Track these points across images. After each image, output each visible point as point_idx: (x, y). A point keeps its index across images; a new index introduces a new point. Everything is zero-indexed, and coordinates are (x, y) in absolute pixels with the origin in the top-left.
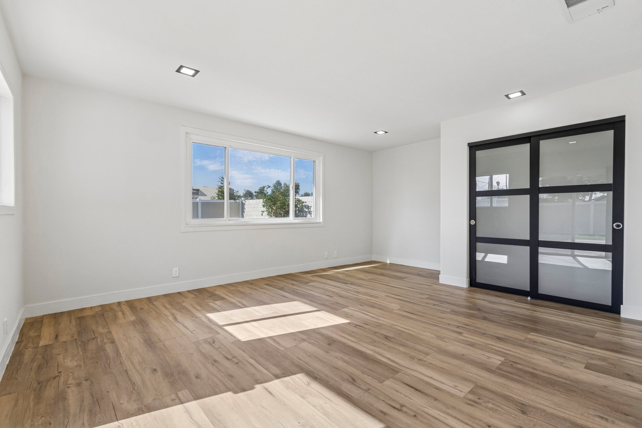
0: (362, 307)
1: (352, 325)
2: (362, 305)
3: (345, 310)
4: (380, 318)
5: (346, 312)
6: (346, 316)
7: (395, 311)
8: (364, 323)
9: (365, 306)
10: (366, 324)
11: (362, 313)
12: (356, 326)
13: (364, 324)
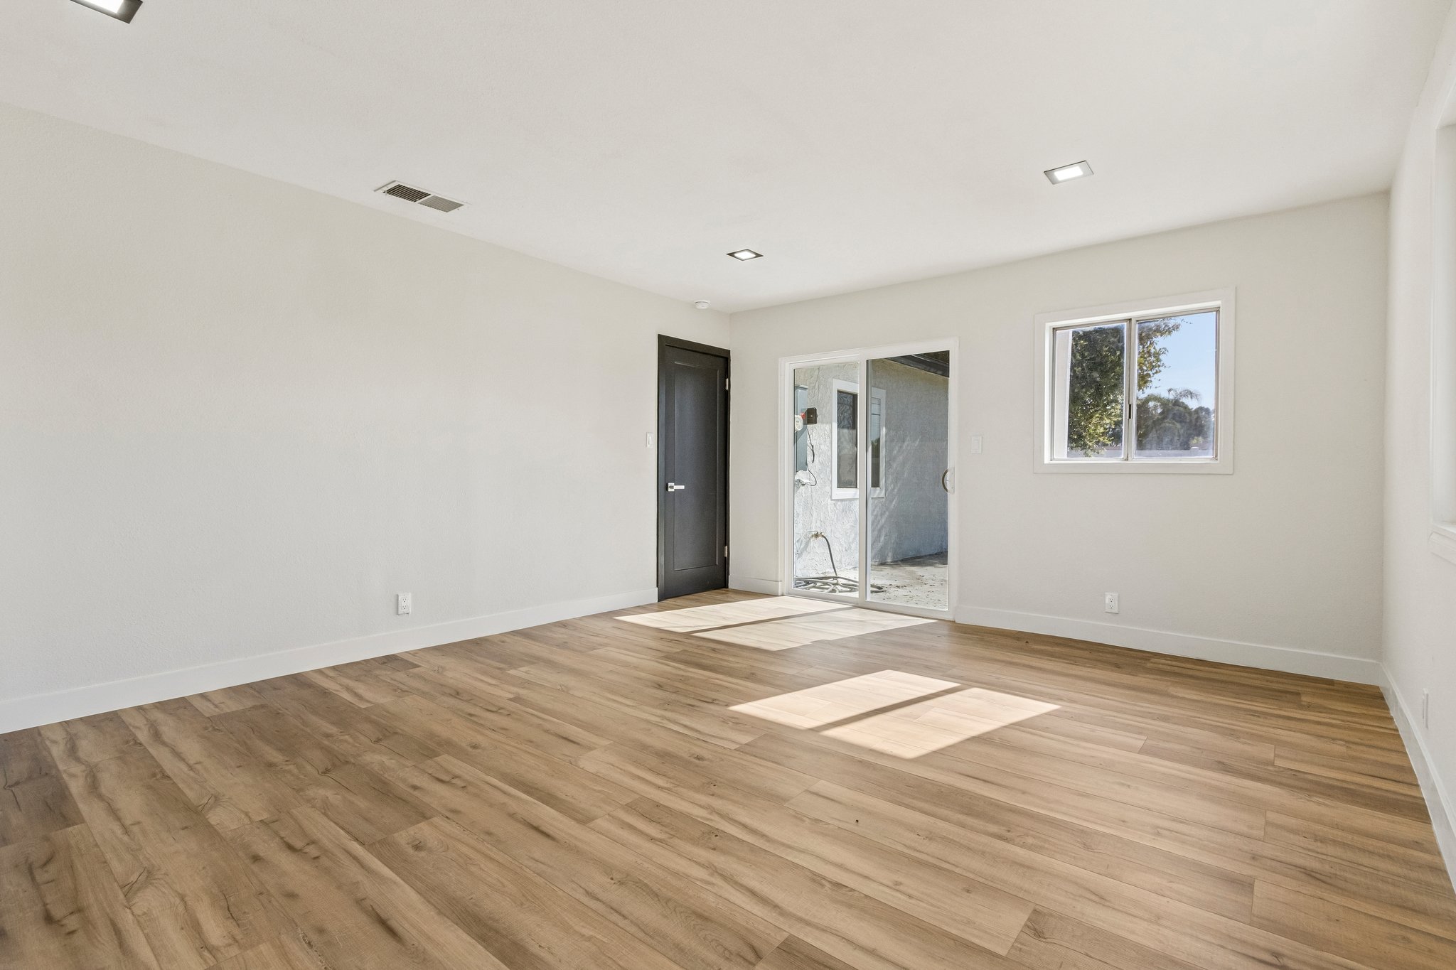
0: (698, 751)
1: (721, 703)
2: (698, 758)
3: (745, 739)
4: (658, 719)
5: (741, 731)
6: (740, 722)
7: (607, 743)
8: (695, 708)
9: (686, 756)
10: (692, 706)
11: (697, 731)
12: (713, 702)
13: (697, 707)
